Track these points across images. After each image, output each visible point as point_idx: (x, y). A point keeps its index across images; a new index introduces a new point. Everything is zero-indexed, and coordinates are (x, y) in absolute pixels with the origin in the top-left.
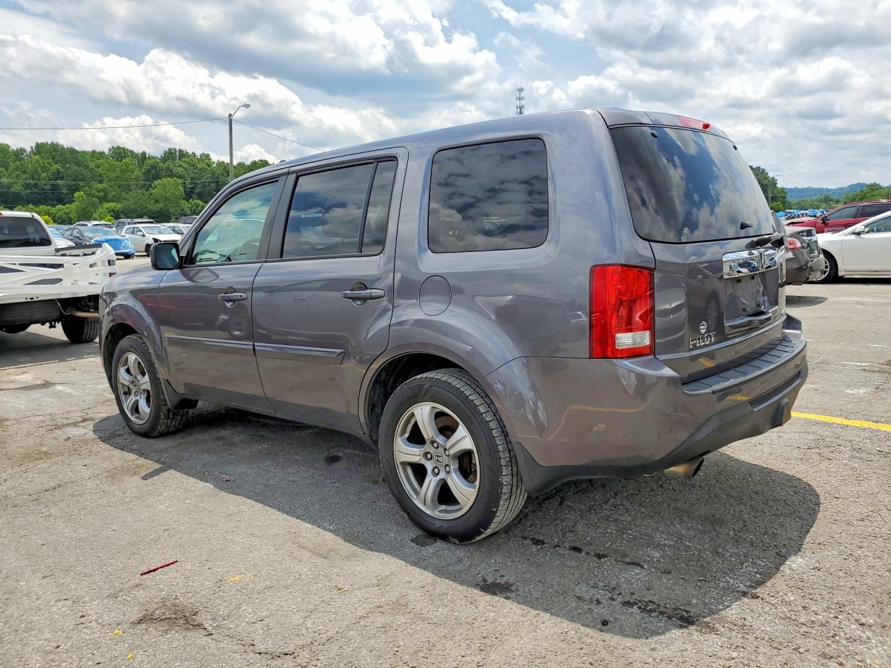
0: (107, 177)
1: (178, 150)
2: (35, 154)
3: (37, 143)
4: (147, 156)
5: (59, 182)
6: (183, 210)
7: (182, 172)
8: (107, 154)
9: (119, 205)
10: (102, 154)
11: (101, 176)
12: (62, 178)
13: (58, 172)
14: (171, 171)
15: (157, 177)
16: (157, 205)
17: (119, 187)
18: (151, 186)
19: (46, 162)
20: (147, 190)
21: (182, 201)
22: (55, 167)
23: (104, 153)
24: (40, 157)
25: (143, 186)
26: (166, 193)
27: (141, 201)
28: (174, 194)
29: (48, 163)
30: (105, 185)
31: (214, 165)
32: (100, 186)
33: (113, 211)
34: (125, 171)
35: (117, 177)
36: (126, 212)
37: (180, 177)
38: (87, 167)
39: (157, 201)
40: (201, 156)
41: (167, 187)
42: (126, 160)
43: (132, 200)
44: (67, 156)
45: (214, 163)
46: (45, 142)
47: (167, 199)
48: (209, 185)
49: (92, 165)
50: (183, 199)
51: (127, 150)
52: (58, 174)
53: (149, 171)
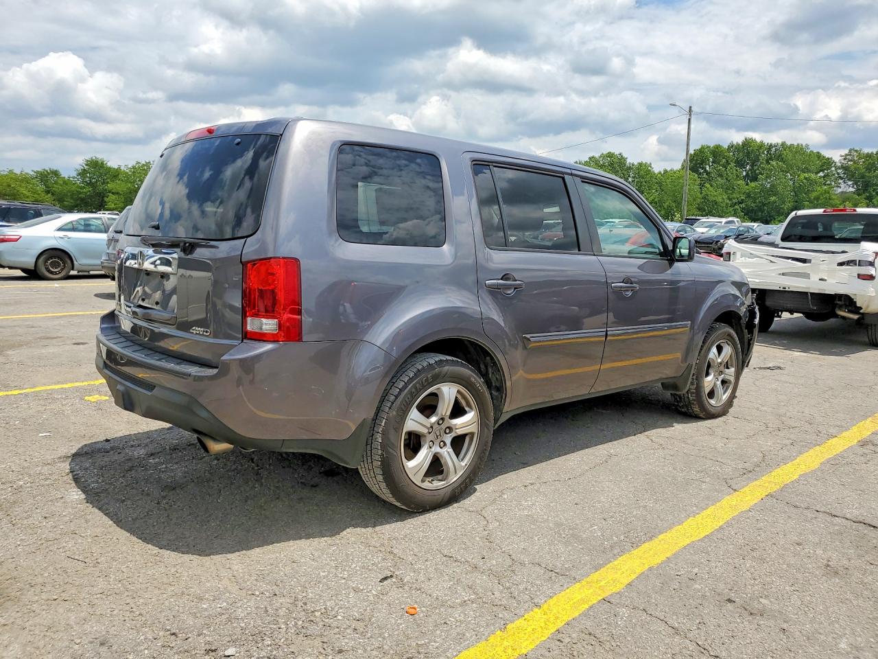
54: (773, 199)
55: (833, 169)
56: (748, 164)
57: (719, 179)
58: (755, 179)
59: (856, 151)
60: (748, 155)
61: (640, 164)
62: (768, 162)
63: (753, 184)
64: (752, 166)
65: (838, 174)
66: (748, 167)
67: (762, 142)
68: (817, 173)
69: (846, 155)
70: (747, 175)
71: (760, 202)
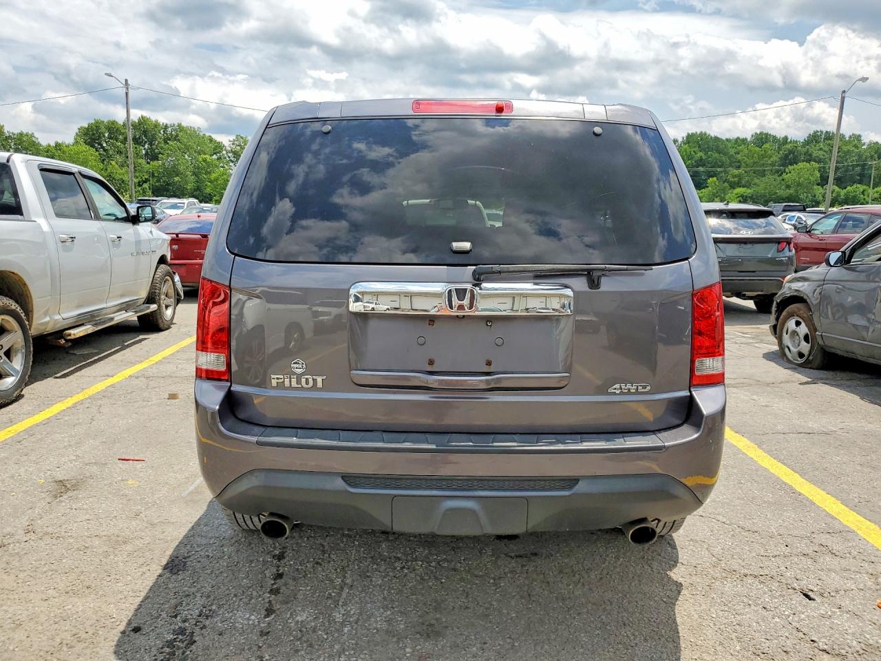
0: (744, 163)
1: (824, 132)
2: (685, 144)
3: (688, 134)
4: (789, 140)
5: (701, 169)
6: (815, 196)
7: (824, 155)
8: (749, 140)
9: (749, 191)
10: (744, 140)
11: (739, 162)
12: (703, 165)
13: (701, 159)
14: (810, 155)
15: (795, 161)
16: (788, 190)
17: (754, 173)
18: (785, 171)
19: (692, 150)
20: (781, 175)
21: (815, 187)
22: (700, 154)
23: (746, 139)
24: (689, 146)
25: (777, 171)
26: (799, 178)
27: (772, 187)
28: (808, 179)
29: (694, 152)
30: (740, 171)
31: (865, 147)
32: (736, 172)
33: (742, 196)
34: (763, 156)
35: (754, 163)
36: (754, 197)
37: (819, 161)
38: (725, 154)
39: (788, 187)
40: (850, 137)
41: (803, 171)
42: (766, 146)
43: (762, 186)
44: (711, 144)
45: (864, 144)
46: (694, 132)
47: (799, 184)
48: (853, 169)
49: (732, 151)
50: (818, 184)
51: (770, 135)
52: (700, 161)
53: (786, 156)
54: (176, 179)
55: (224, 152)
56: (146, 142)
57: (118, 156)
58: (155, 158)
59: (242, 138)
60: (145, 133)
61: (21, 134)
62: (166, 142)
63: (155, 163)
64: (151, 144)
65: (229, 157)
66: (146, 146)
67: (156, 121)
68: (211, 155)
69: (234, 140)
70: (147, 154)
71: (164, 182)
